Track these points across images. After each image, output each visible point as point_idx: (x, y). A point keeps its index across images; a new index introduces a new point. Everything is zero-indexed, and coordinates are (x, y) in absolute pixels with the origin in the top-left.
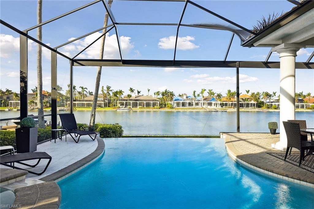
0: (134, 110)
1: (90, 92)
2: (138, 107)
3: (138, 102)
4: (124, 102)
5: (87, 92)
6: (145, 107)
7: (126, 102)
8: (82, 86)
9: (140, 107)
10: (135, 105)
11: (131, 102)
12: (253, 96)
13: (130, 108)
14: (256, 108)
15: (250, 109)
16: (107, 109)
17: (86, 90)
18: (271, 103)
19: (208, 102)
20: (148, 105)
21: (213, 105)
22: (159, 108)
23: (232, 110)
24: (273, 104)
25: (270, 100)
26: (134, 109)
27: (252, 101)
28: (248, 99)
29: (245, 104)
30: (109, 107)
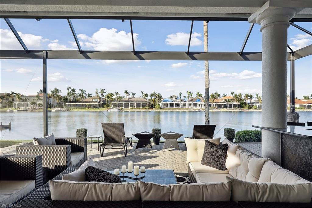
0: (125, 111)
1: (89, 94)
2: (129, 107)
3: (129, 103)
4: (117, 103)
5: (86, 94)
6: (136, 107)
7: (118, 103)
8: (81, 89)
9: (131, 107)
10: (127, 106)
11: (123, 103)
12: (235, 98)
13: (122, 108)
14: (238, 108)
15: (232, 109)
16: (102, 109)
17: (85, 92)
18: (252, 104)
19: (194, 103)
20: (139, 106)
21: (198, 105)
22: (148, 109)
23: (215, 111)
24: (254, 104)
25: (251, 101)
26: (126, 109)
27: (235, 102)
28: (231, 100)
29: (228, 104)
30: (103, 107)
